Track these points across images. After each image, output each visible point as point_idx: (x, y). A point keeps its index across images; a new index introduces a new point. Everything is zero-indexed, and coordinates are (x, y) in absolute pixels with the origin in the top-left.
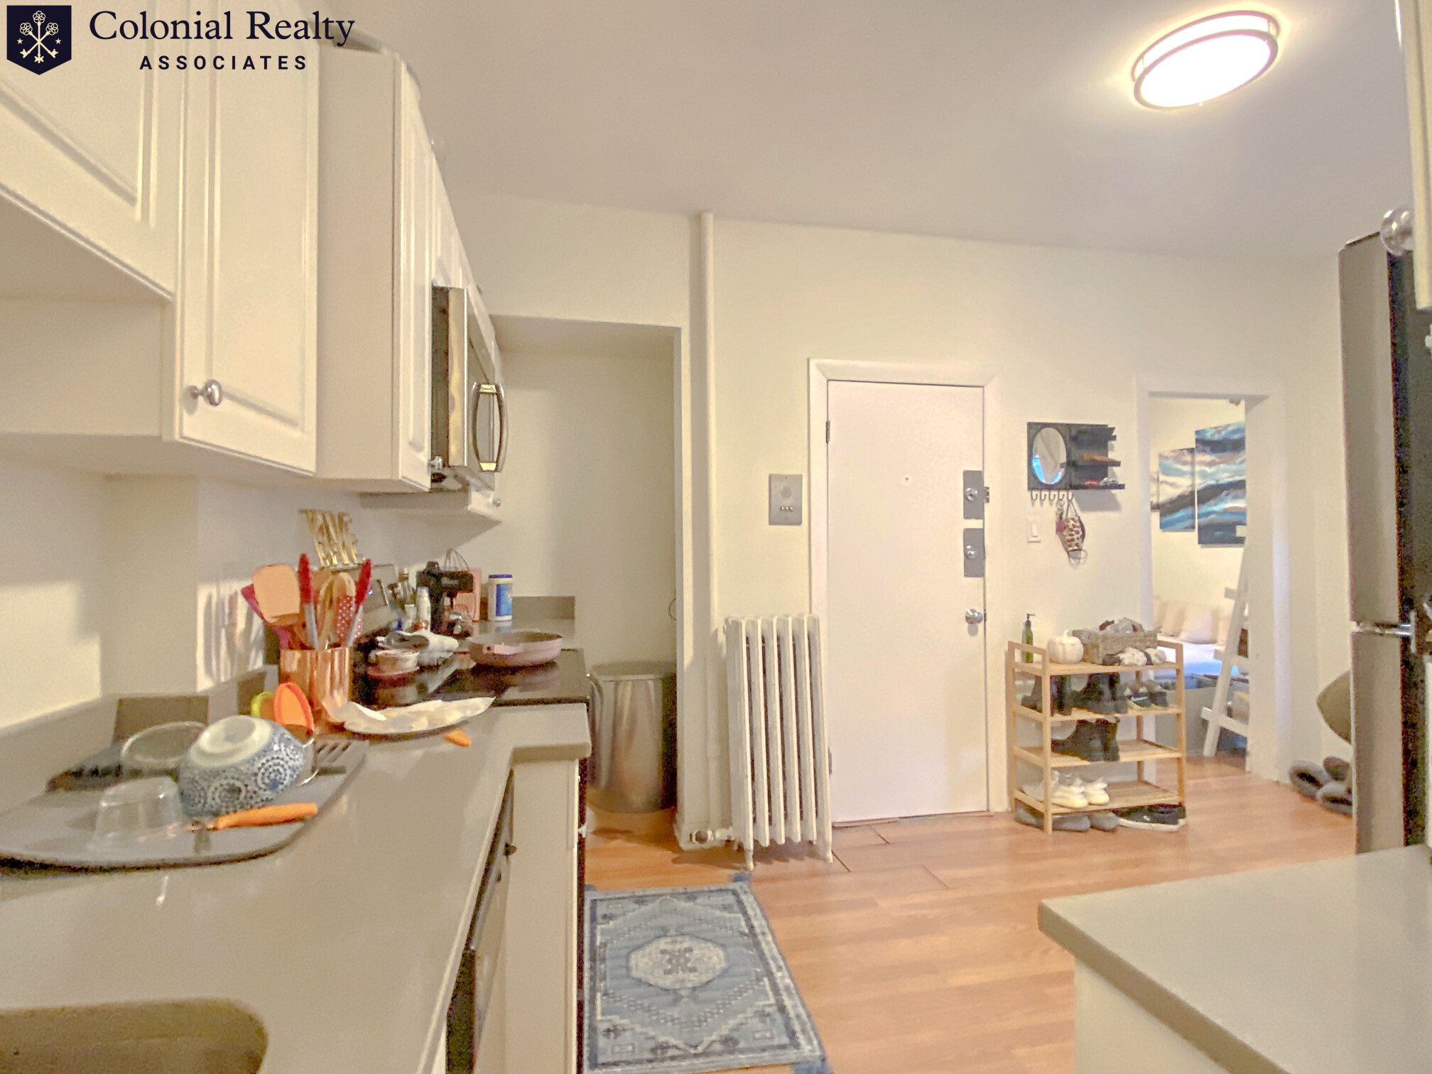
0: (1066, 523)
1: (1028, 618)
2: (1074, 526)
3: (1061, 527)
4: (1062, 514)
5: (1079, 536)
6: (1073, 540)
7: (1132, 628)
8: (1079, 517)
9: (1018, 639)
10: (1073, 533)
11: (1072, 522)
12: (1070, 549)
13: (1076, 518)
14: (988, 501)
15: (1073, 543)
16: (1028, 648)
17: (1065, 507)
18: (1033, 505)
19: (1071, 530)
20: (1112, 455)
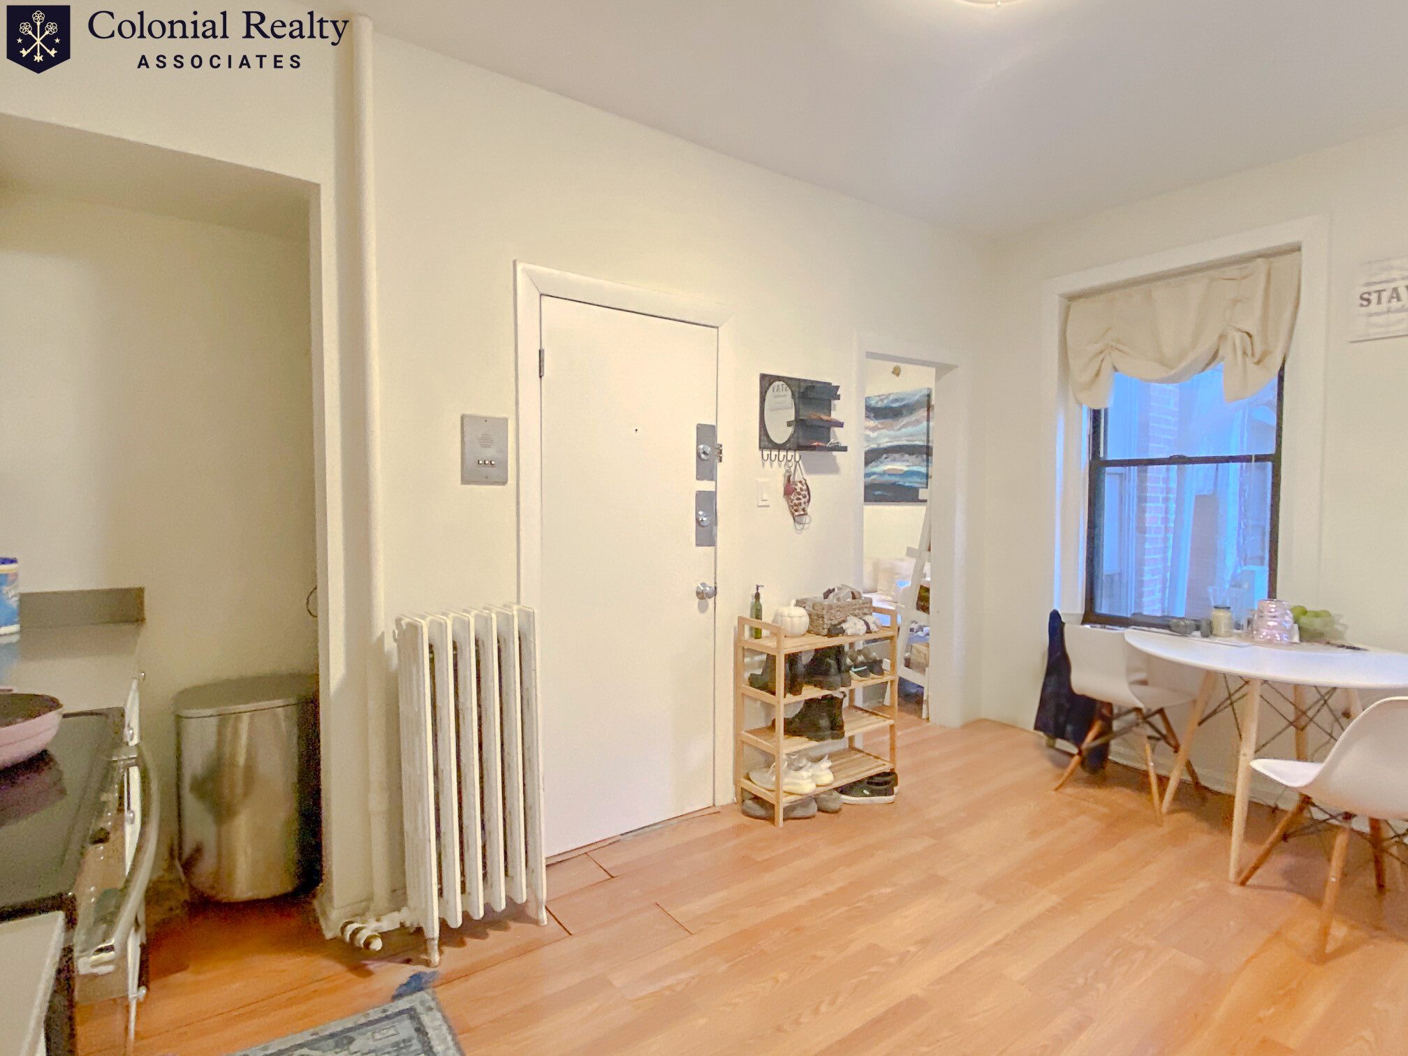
0: (794, 486)
1: (757, 589)
2: (801, 489)
3: (789, 490)
4: (789, 477)
5: (806, 500)
6: (800, 504)
7: (851, 595)
8: (805, 480)
9: (747, 614)
10: (801, 497)
11: (799, 485)
12: (796, 514)
13: (803, 482)
14: (721, 461)
15: (801, 508)
16: (756, 623)
17: (793, 469)
18: (763, 465)
19: (799, 494)
20: (835, 415)
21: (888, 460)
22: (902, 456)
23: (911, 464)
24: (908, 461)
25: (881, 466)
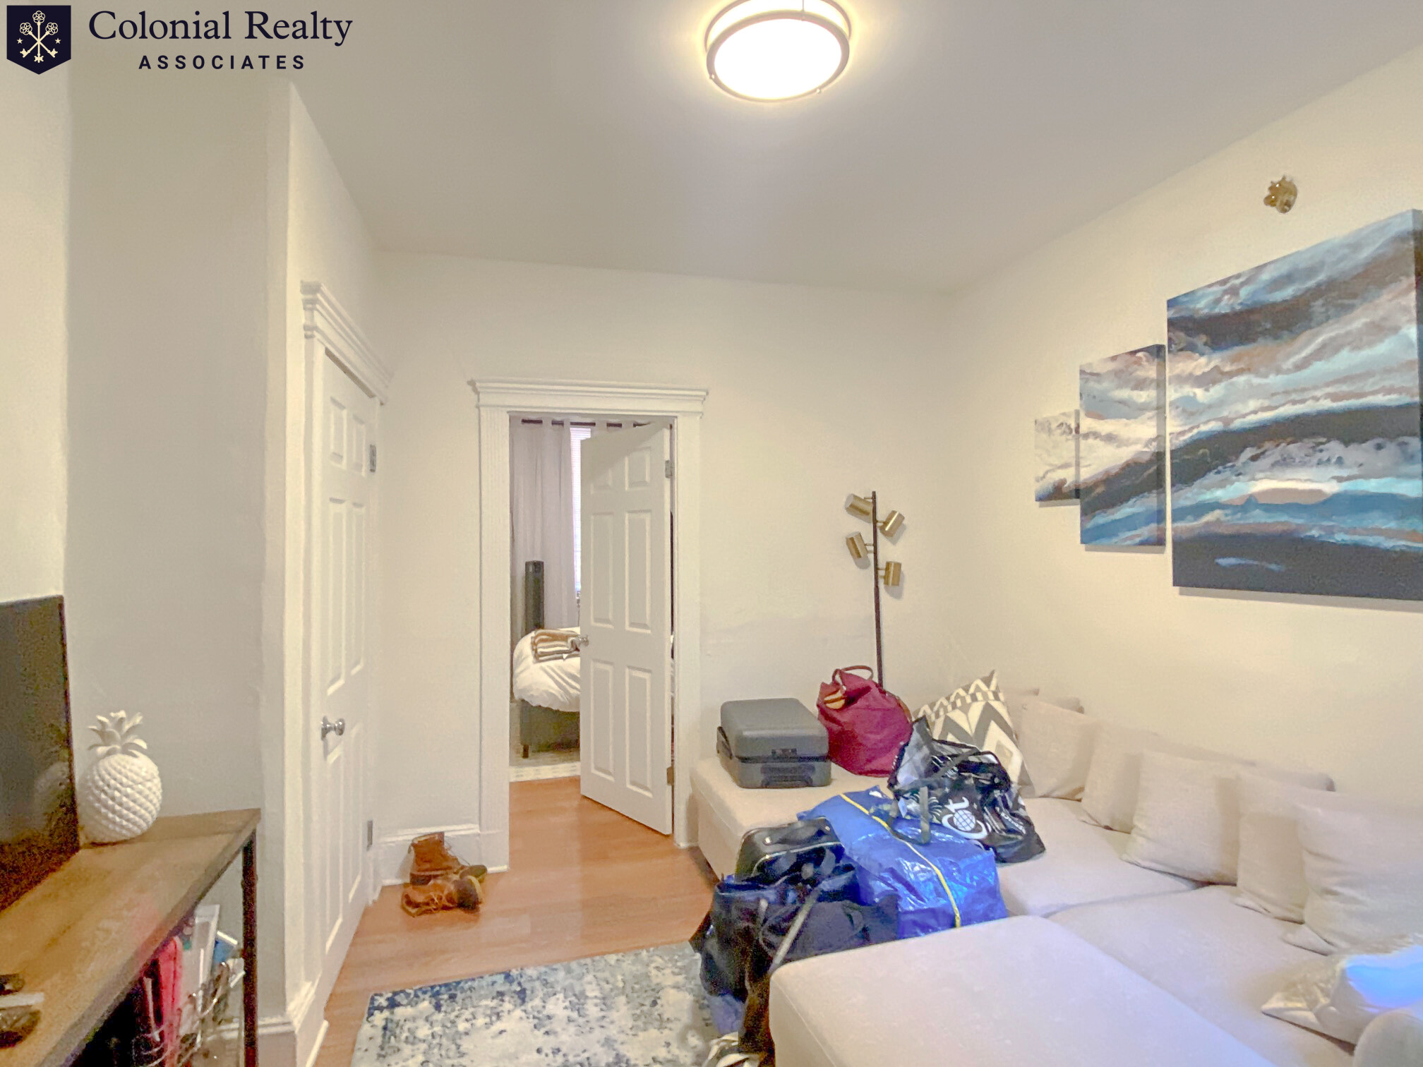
21: (1265, 462)
22: (1316, 448)
23: (1355, 471)
24: (1340, 463)
25: (1237, 484)
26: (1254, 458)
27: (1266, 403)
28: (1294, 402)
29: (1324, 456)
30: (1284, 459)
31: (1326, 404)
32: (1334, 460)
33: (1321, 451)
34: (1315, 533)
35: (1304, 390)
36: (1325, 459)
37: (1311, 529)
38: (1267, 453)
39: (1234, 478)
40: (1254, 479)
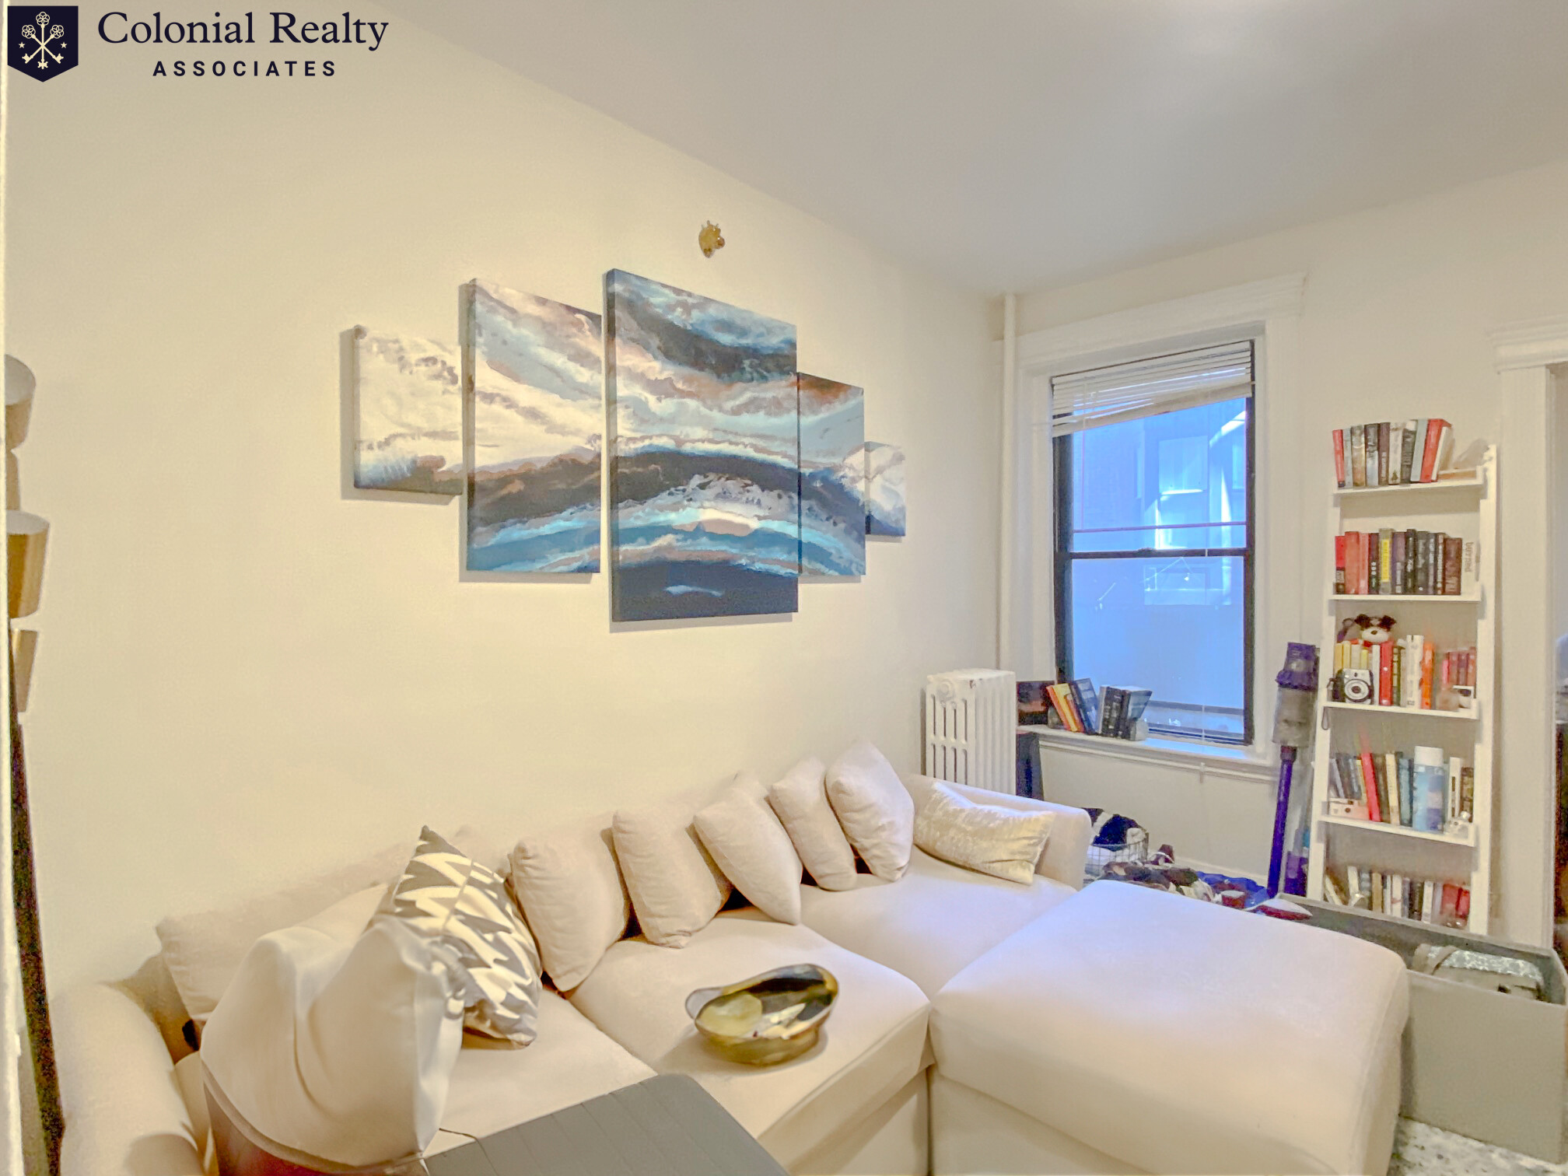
21: (708, 493)
22: (745, 488)
23: (766, 513)
24: (759, 503)
25: (688, 509)
26: (702, 487)
27: (711, 436)
28: (731, 443)
29: (750, 496)
30: (725, 493)
31: (750, 453)
32: (756, 501)
33: (748, 491)
34: (743, 561)
35: (736, 434)
36: (750, 499)
37: (741, 559)
38: (712, 484)
39: (686, 503)
40: (702, 507)
